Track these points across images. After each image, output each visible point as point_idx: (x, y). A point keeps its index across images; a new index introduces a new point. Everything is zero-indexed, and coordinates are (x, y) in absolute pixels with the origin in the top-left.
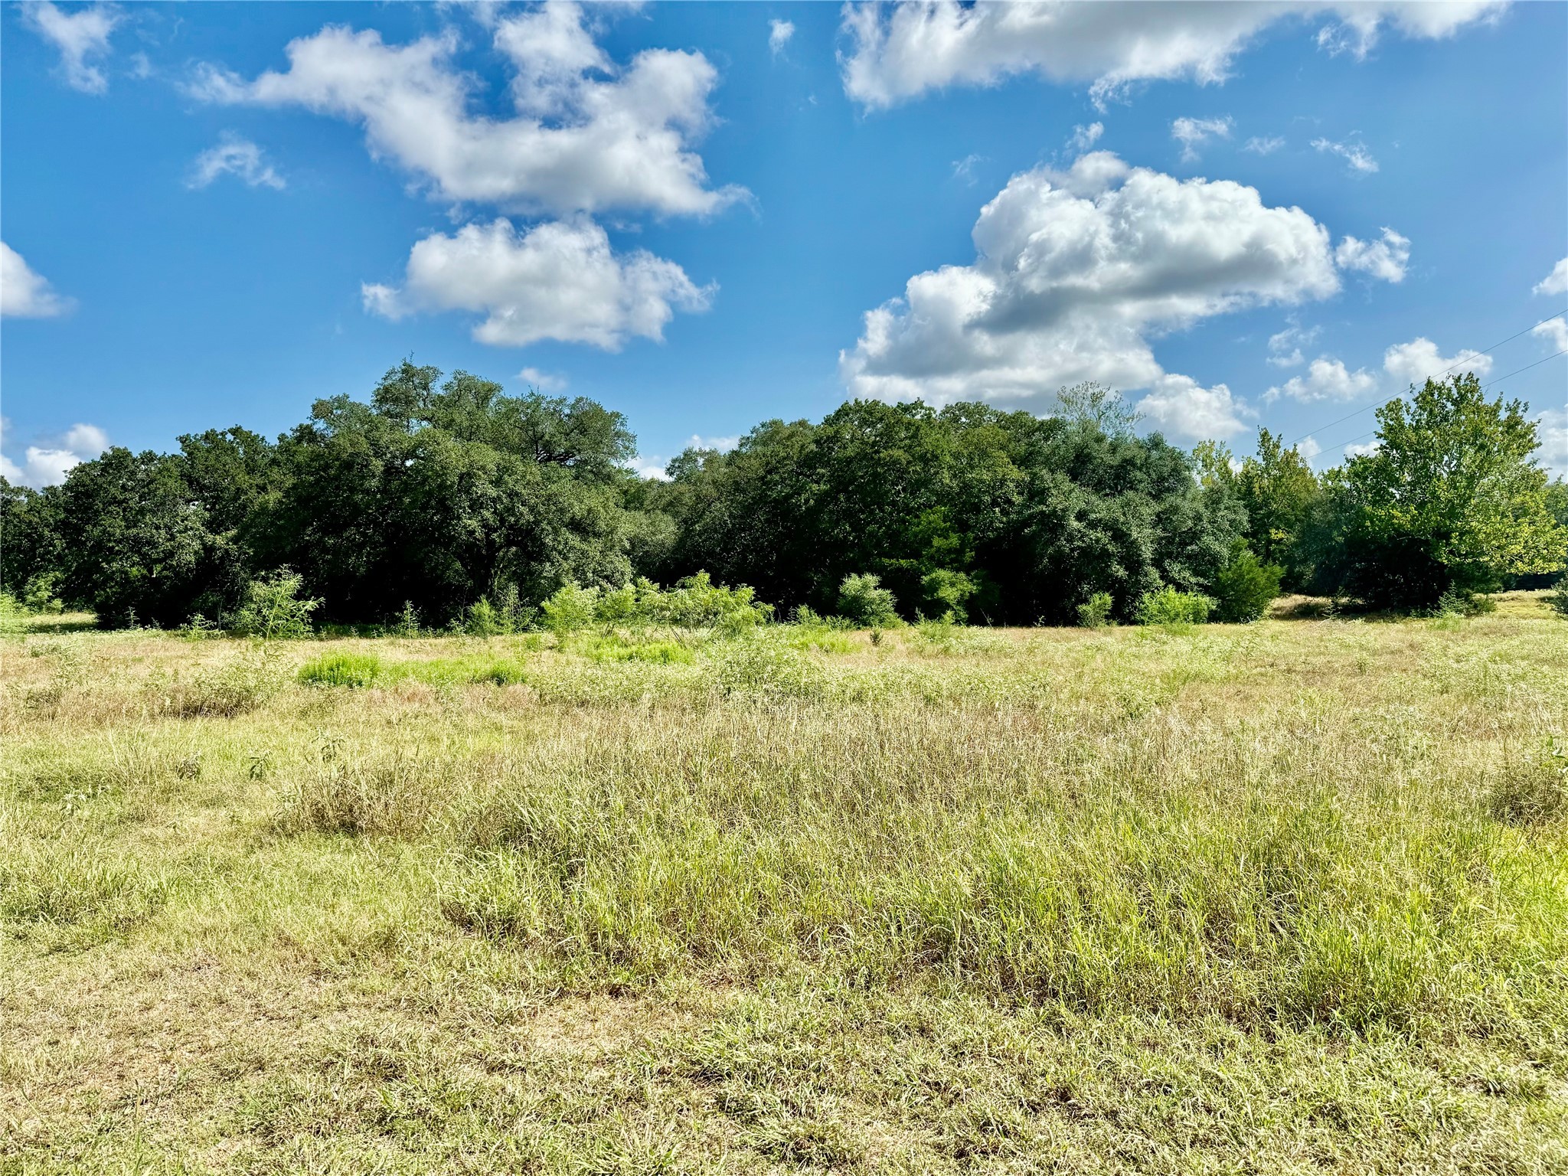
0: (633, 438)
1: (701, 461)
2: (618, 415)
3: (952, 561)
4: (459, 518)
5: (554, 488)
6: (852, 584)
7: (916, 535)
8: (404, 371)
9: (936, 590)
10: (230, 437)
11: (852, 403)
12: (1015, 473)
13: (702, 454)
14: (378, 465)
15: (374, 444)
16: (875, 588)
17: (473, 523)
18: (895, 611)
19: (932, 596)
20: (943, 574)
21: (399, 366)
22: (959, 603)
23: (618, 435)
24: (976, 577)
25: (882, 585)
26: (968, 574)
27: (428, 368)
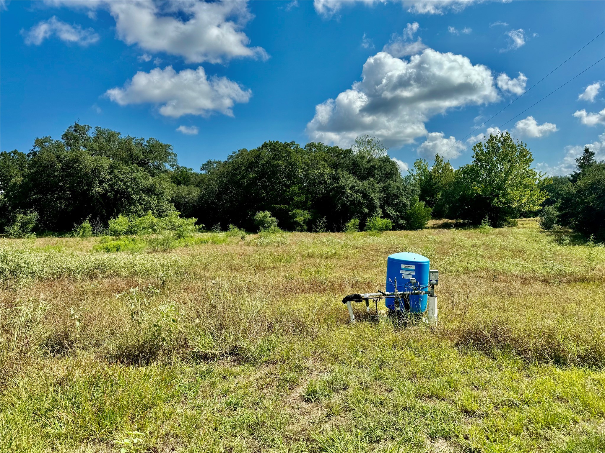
0: (176, 156)
1: (215, 166)
2: (169, 146)
3: (303, 206)
4: (94, 187)
5: (134, 175)
6: (260, 215)
7: (288, 195)
8: (75, 127)
9: (295, 217)
10: (12, 154)
11: (268, 142)
12: (329, 171)
13: (215, 162)
14: (59, 165)
15: (58, 157)
16: (270, 217)
17: (100, 189)
18: (278, 226)
19: (293, 220)
20: (297, 211)
21: (73, 125)
22: (304, 223)
23: (169, 154)
24: (312, 212)
25: (273, 215)
26: (309, 211)
27: (86, 126)
